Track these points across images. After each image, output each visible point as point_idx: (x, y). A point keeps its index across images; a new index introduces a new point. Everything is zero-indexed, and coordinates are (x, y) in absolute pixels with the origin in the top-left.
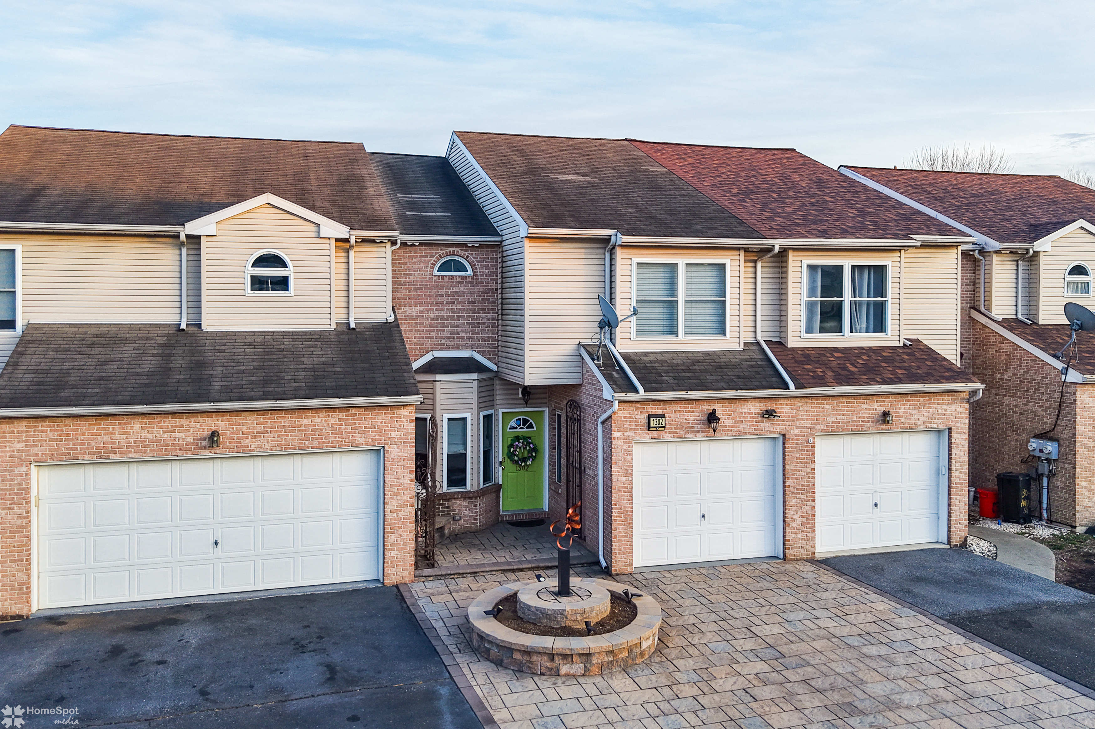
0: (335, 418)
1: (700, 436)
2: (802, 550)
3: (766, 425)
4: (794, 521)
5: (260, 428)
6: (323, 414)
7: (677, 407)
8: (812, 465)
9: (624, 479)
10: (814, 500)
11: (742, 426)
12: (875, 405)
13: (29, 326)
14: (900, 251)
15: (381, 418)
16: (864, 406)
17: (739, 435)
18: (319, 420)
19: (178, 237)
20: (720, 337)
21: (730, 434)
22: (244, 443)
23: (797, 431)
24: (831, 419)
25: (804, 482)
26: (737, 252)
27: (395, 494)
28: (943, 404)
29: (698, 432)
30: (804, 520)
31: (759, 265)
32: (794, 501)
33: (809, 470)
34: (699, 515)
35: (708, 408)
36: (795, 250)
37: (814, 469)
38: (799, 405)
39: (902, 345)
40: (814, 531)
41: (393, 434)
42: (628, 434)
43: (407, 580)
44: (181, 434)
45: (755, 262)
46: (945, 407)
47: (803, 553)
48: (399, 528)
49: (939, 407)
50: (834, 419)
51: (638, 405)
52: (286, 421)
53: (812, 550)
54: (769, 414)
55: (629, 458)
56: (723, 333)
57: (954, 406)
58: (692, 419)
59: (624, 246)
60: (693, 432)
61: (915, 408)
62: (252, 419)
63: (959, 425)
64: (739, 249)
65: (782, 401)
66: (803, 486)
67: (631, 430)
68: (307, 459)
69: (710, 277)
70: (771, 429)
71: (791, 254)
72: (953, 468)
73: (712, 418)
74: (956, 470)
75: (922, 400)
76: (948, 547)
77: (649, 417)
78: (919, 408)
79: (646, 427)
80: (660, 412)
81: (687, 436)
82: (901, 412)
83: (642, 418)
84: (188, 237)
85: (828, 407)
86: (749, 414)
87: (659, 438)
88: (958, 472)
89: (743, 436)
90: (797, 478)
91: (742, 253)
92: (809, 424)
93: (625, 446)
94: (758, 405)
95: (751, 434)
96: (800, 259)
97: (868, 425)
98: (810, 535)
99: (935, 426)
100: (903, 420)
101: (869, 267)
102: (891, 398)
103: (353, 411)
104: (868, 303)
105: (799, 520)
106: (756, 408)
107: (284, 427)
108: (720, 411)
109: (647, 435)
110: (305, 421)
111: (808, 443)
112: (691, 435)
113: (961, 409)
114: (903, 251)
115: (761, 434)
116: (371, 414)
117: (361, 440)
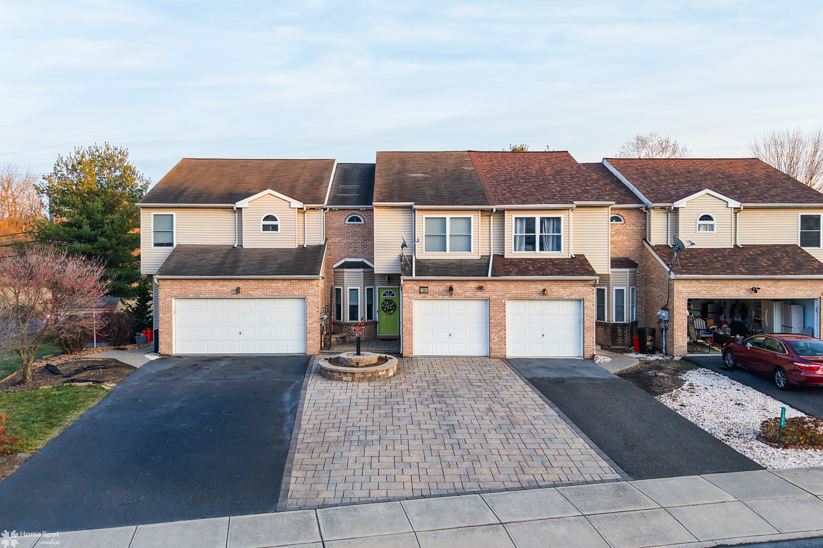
0: (286, 284)
1: (446, 297)
2: (499, 353)
3: (479, 294)
4: (494, 339)
5: (256, 287)
6: (281, 282)
7: (434, 284)
8: (504, 313)
9: (408, 315)
10: (505, 330)
11: (467, 294)
12: (539, 286)
13: (178, 245)
14: (569, 210)
15: (305, 285)
16: (533, 286)
17: (466, 298)
18: (279, 284)
19: (233, 208)
20: (469, 252)
21: (461, 297)
22: (250, 292)
23: (496, 297)
24: (514, 292)
25: (500, 321)
26: (477, 212)
27: (311, 317)
28: (578, 286)
29: (445, 295)
30: (500, 339)
31: (492, 218)
32: (494, 330)
33: (502, 316)
34: (448, 334)
35: (449, 284)
36: (508, 210)
37: (505, 315)
38: (497, 284)
39: (570, 257)
40: (505, 345)
41: (310, 292)
42: (410, 295)
43: (316, 354)
44: (226, 288)
45: (490, 216)
46: (579, 288)
47: (499, 355)
48: (313, 331)
49: (576, 288)
50: (515, 292)
51: (415, 282)
52: (266, 284)
53: (504, 354)
54: (480, 288)
55: (411, 306)
56: (470, 251)
57: (585, 288)
58: (441, 289)
59: (419, 210)
60: (442, 295)
61: (562, 288)
62: (253, 282)
63: (588, 297)
64: (478, 210)
65: (488, 282)
66: (499, 323)
67: (411, 293)
68: (276, 301)
69: (463, 223)
70: (482, 295)
71: (506, 212)
72: (585, 320)
73: (451, 289)
74: (587, 320)
75: (566, 284)
76: (583, 359)
77: (420, 287)
78: (565, 288)
79: (419, 292)
80: (426, 286)
81: (439, 297)
82: (553, 290)
83: (417, 288)
84: (237, 208)
85: (512, 286)
86: (471, 288)
87: (425, 297)
88: (588, 321)
89: (467, 299)
90: (495, 319)
91: (480, 212)
92: (502, 293)
93: (409, 300)
94: (475, 284)
95: (471, 297)
96: (511, 214)
97: (535, 295)
98: (503, 346)
99: (574, 297)
100: (555, 294)
101: (553, 218)
102: (548, 283)
103: (293, 281)
104: (553, 236)
105: (497, 339)
106: (474, 285)
107: (265, 287)
108: (455, 285)
109: (420, 296)
110: (274, 285)
111: (501, 303)
112: (441, 297)
113: (590, 290)
114: (570, 210)
115: (476, 298)
116: (300, 283)
117: (297, 294)
